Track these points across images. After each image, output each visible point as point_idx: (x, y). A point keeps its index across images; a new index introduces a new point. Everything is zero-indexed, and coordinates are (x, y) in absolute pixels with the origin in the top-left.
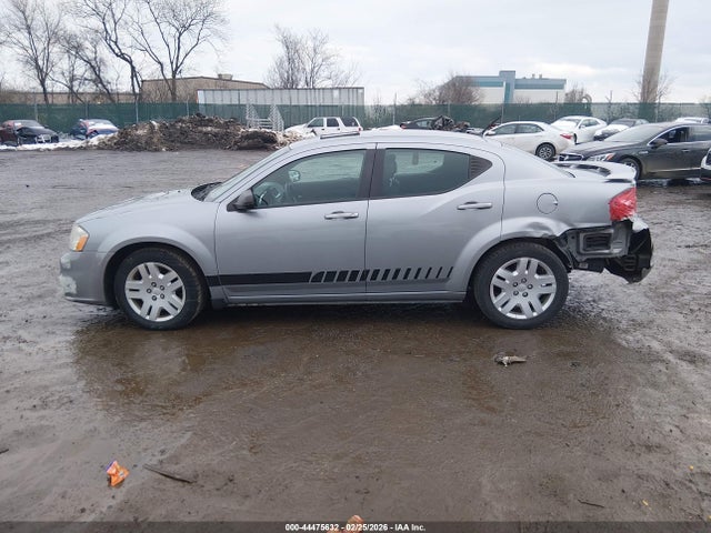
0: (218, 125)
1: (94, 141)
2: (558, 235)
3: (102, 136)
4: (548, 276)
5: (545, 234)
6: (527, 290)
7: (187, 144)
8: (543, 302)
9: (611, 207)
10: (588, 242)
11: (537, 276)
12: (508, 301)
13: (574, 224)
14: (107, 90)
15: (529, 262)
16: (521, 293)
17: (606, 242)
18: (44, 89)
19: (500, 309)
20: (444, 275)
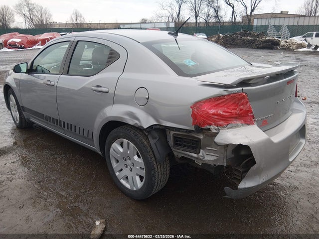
0: (253, 36)
2: (145, 127)
4: (141, 161)
5: (136, 124)
6: (132, 167)
7: (233, 45)
8: (142, 181)
9: (193, 111)
10: (177, 141)
11: (136, 157)
12: (122, 170)
13: (161, 120)
14: (220, 20)
15: (128, 144)
16: (129, 167)
17: (196, 145)
18: (196, 21)
19: (117, 174)
20: (90, 136)
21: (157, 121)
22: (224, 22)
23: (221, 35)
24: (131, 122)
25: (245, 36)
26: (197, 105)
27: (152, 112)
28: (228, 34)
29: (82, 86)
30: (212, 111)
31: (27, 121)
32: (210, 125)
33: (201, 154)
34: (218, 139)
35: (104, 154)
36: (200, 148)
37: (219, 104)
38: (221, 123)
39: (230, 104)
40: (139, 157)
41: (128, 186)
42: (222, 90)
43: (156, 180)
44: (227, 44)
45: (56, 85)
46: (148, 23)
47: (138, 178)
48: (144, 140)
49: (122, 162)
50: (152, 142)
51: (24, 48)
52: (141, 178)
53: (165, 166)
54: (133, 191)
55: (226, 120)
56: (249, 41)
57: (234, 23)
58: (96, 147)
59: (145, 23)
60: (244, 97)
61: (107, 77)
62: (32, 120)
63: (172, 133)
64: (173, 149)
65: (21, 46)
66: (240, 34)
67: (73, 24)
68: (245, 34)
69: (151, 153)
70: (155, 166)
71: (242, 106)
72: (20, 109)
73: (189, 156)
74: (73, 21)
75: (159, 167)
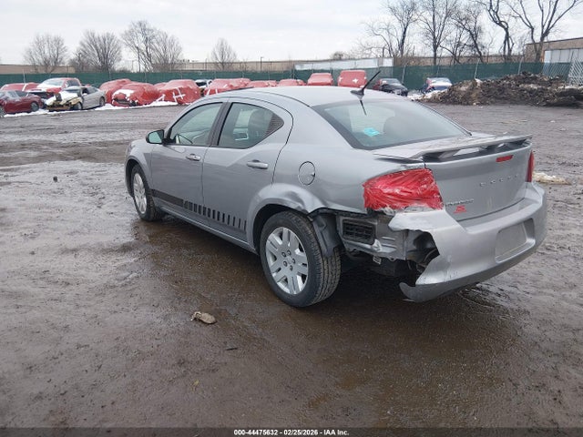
0: (542, 82)
1: (429, 95)
2: (309, 211)
3: (436, 92)
4: (303, 255)
5: (299, 207)
6: (292, 264)
7: (501, 99)
8: (304, 282)
9: (366, 190)
10: (348, 228)
11: (298, 251)
12: (280, 269)
13: (328, 202)
14: (480, 53)
15: (289, 233)
16: (289, 265)
17: (369, 234)
18: (435, 54)
19: (274, 275)
20: (242, 227)
21: (324, 203)
22: (488, 56)
23: (478, 81)
24: (293, 205)
25: (524, 83)
26: (370, 183)
27: (318, 193)
28: (491, 80)
29: (234, 162)
30: (386, 191)
31: (157, 210)
32: (384, 206)
33: (375, 245)
34: (393, 224)
35: (258, 250)
36: (375, 238)
37: (395, 182)
38: (398, 204)
39: (410, 182)
40: (301, 250)
41: (287, 290)
42: (399, 165)
43: (322, 280)
44: (489, 97)
45: (201, 161)
46: (346, 60)
47: (299, 279)
48: (308, 228)
49: (281, 259)
50: (317, 230)
51: (139, 104)
52: (304, 277)
53: (334, 263)
54: (292, 296)
55: (404, 202)
56: (531, 91)
57: (507, 58)
58: (248, 242)
59: (340, 59)
60: (427, 175)
61: (267, 150)
62: (165, 209)
63: (342, 218)
64: (343, 239)
65: (134, 102)
66: (515, 80)
67: (216, 64)
68: (527, 80)
69: (316, 244)
70: (321, 261)
71: (425, 186)
72: (150, 193)
73: (362, 247)
74: (217, 59)
75: (325, 262)
